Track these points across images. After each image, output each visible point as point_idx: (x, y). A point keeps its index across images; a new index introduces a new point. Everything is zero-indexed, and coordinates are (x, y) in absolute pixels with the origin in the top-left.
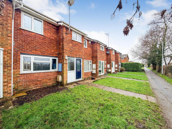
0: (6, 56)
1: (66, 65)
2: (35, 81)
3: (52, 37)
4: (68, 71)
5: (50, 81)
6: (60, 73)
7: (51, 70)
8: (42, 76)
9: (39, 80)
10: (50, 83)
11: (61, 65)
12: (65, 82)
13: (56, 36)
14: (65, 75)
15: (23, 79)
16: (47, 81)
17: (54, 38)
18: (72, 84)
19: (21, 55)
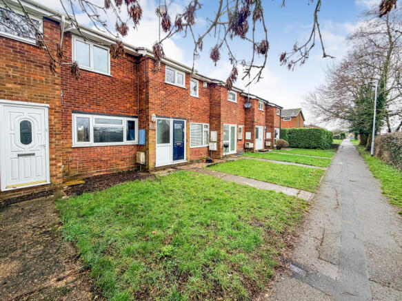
0: (53, 117)
1: (153, 132)
2: (97, 162)
3: (126, 79)
4: (157, 145)
5: (123, 162)
6: (143, 148)
7: (125, 142)
8: (108, 152)
9: (104, 159)
10: (124, 166)
11: (143, 132)
12: (151, 165)
13: (133, 77)
14: (151, 152)
15: (76, 157)
16: (118, 163)
17: (130, 80)
18: (164, 169)
19: (73, 114)
